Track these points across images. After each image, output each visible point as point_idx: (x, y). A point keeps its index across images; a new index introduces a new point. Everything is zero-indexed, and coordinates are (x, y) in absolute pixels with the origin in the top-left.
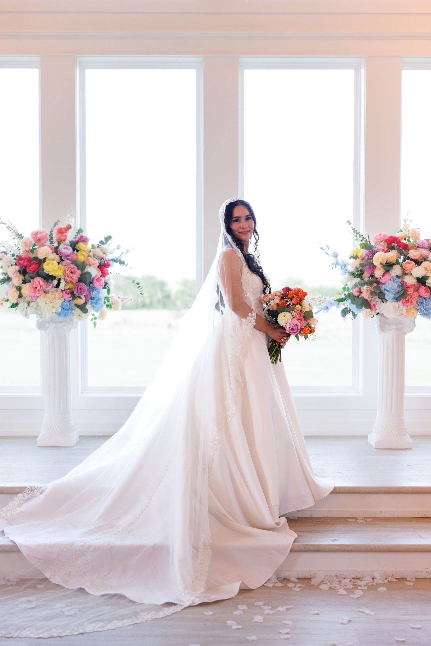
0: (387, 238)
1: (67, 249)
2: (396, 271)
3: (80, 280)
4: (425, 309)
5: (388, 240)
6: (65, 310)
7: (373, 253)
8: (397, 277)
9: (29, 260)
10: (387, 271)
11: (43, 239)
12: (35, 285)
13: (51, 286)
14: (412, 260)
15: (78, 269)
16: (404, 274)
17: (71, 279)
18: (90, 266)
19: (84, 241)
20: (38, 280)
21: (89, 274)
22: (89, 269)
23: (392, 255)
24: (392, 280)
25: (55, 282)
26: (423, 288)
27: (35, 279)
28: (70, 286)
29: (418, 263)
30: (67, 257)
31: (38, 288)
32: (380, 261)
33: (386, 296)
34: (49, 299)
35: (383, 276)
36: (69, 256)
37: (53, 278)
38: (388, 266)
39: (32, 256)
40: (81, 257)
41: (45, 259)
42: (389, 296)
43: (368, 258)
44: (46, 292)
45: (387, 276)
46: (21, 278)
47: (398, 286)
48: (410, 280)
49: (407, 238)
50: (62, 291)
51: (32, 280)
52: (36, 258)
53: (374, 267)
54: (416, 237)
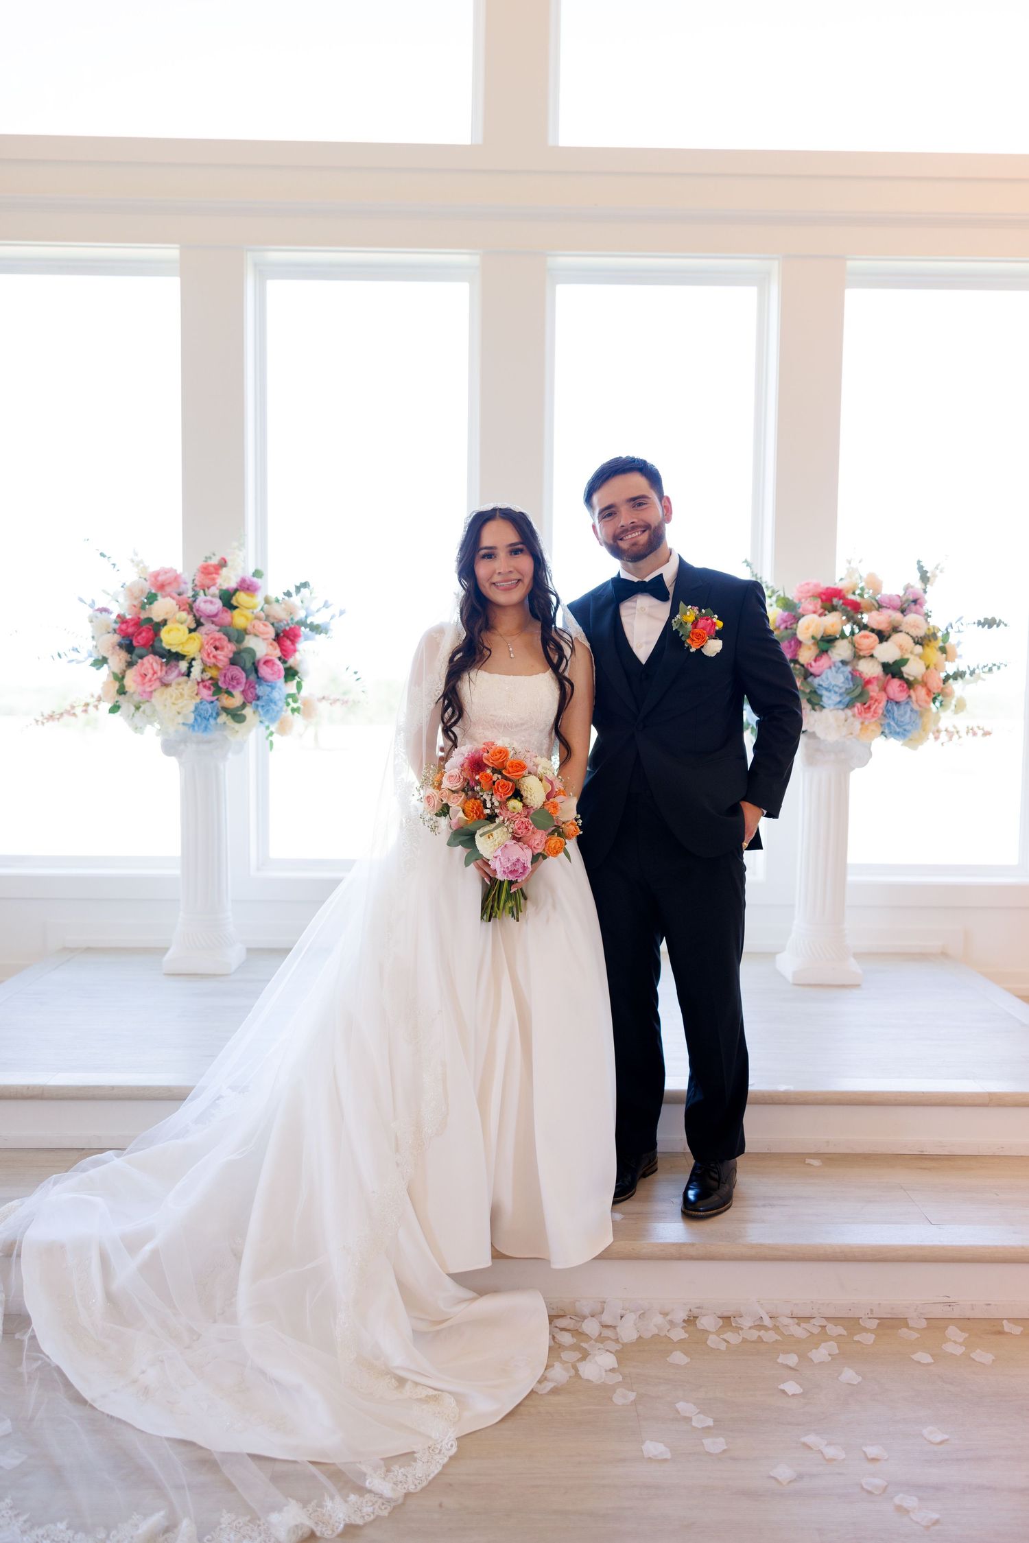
0: (820, 590)
1: (211, 602)
2: (842, 650)
3: (233, 662)
4: (896, 724)
5: (824, 594)
6: (202, 719)
7: (796, 619)
8: (844, 663)
9: (137, 623)
10: (823, 652)
11: (170, 584)
12: (143, 671)
13: (175, 673)
14: (873, 631)
15: (230, 641)
16: (857, 656)
17: (213, 660)
18: (256, 635)
19: (248, 589)
20: (151, 661)
21: (251, 652)
22: (250, 642)
23: (834, 622)
24: (833, 668)
25: (183, 665)
26: (896, 683)
27: (145, 660)
28: (213, 673)
29: (882, 636)
30: (212, 618)
31: (149, 676)
32: (810, 632)
33: (824, 699)
34: (171, 696)
35: (815, 660)
36: (216, 615)
37: (179, 657)
38: (826, 642)
39: (143, 616)
40: (239, 619)
41: (165, 622)
42: (829, 699)
43: (786, 628)
44: (166, 685)
45: (824, 661)
46: (124, 655)
47: (847, 679)
48: (869, 669)
49: (858, 592)
50: (198, 683)
51: (140, 661)
52: (150, 620)
53: (799, 643)
54: (877, 588)
